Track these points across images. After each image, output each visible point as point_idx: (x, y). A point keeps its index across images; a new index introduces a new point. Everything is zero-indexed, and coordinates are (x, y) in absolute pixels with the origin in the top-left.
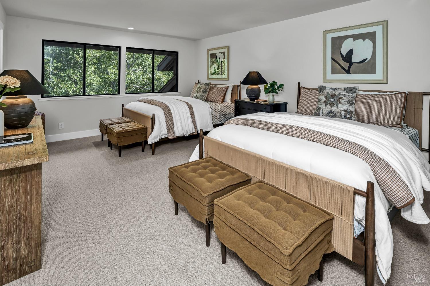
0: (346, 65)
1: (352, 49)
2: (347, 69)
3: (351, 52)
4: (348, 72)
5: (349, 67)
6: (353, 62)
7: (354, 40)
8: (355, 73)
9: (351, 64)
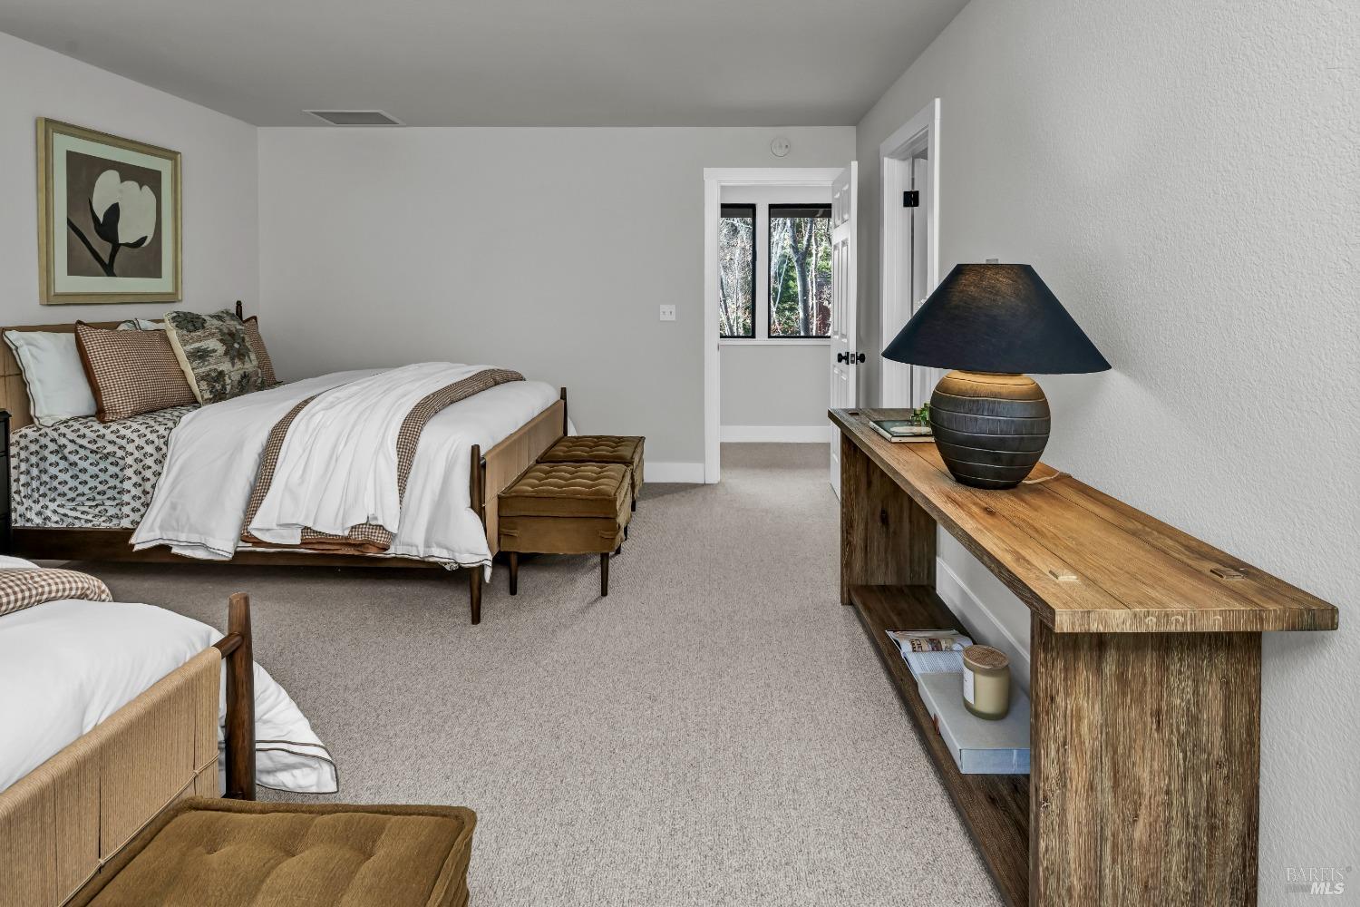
0: (104, 248)
1: (117, 204)
2: (107, 261)
3: (114, 211)
4: (109, 270)
5: (112, 257)
6: (120, 242)
7: (123, 179)
8: (125, 274)
9: (116, 246)
